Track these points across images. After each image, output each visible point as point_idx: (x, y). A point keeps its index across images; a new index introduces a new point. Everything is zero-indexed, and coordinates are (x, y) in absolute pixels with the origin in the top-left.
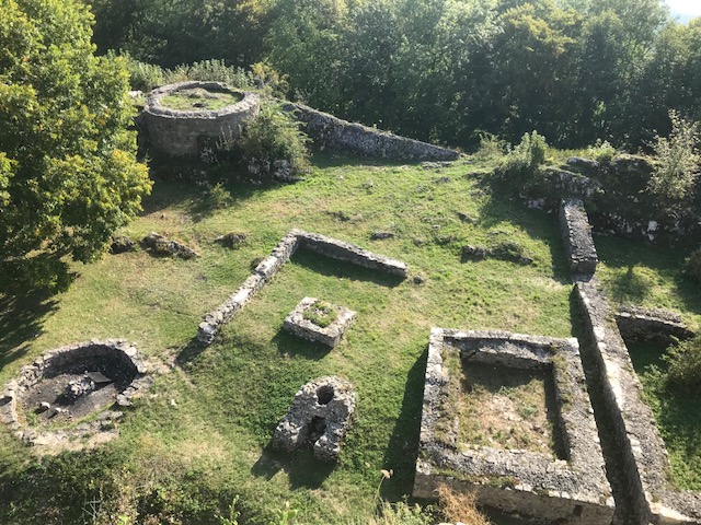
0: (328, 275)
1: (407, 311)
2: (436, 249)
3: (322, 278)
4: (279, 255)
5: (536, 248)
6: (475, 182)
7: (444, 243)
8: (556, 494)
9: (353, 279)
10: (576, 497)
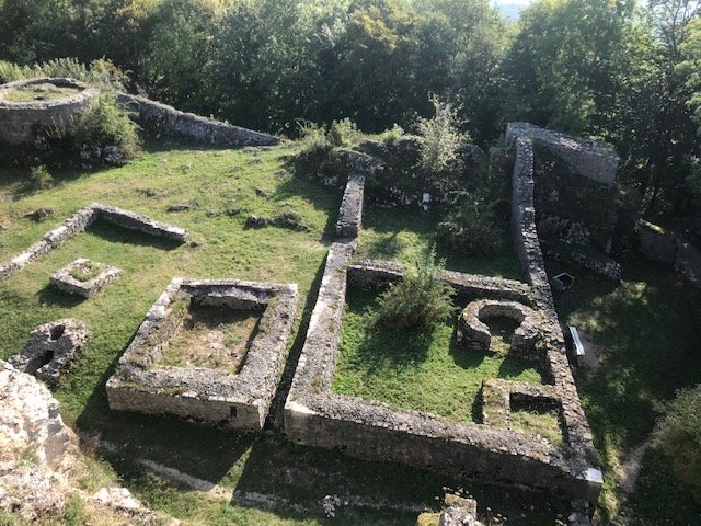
0: (115, 241)
1: (173, 268)
2: (225, 219)
3: (108, 244)
4: (69, 224)
5: (316, 217)
6: (283, 163)
7: (233, 214)
8: (215, 398)
9: (136, 244)
10: (229, 400)
